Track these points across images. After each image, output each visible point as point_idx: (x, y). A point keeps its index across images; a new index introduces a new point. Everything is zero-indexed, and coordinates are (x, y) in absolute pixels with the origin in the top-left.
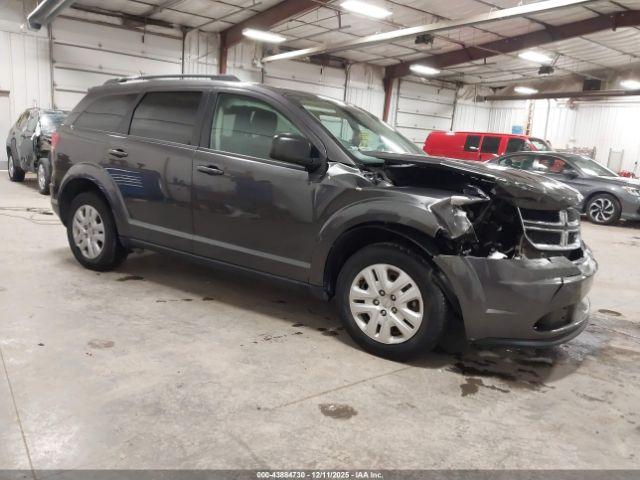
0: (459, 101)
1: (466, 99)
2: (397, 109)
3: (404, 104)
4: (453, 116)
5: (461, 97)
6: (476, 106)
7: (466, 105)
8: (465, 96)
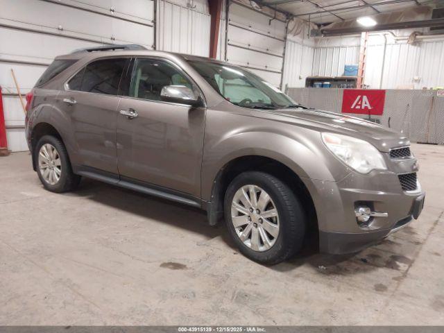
0: (290, 37)
1: (295, 35)
2: (227, 40)
3: (235, 35)
4: (284, 54)
5: (290, 32)
7: (294, 42)
8: (294, 30)
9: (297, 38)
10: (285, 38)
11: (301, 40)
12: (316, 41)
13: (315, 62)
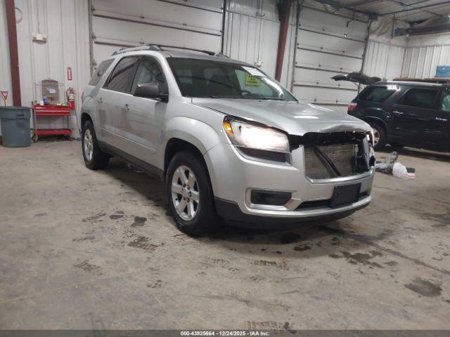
0: (371, 37)
1: (379, 35)
2: (296, 44)
3: (305, 38)
4: (364, 56)
5: (373, 32)
6: (390, 45)
7: (379, 42)
8: (379, 30)
9: (383, 38)
10: (367, 39)
11: (388, 40)
12: (408, 40)
13: (405, 63)
